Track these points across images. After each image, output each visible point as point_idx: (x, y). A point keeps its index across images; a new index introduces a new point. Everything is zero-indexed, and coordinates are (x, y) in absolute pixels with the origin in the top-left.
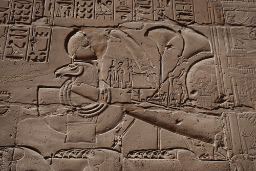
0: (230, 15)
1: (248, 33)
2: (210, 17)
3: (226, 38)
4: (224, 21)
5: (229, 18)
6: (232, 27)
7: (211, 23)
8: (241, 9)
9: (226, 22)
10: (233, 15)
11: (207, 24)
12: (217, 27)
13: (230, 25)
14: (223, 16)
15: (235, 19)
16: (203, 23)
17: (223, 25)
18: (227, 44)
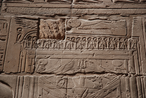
0: (42, 64)
1: (57, 81)
2: (20, 66)
3: (31, 88)
4: (34, 69)
5: (40, 67)
6: (41, 76)
7: (20, 72)
8: (55, 56)
9: (36, 70)
10: (45, 63)
11: (15, 73)
12: (25, 76)
13: (39, 73)
14: (35, 64)
15: (46, 67)
16: (11, 73)
17: (32, 74)
18: (31, 94)
